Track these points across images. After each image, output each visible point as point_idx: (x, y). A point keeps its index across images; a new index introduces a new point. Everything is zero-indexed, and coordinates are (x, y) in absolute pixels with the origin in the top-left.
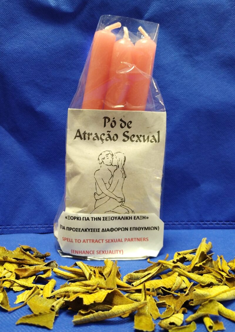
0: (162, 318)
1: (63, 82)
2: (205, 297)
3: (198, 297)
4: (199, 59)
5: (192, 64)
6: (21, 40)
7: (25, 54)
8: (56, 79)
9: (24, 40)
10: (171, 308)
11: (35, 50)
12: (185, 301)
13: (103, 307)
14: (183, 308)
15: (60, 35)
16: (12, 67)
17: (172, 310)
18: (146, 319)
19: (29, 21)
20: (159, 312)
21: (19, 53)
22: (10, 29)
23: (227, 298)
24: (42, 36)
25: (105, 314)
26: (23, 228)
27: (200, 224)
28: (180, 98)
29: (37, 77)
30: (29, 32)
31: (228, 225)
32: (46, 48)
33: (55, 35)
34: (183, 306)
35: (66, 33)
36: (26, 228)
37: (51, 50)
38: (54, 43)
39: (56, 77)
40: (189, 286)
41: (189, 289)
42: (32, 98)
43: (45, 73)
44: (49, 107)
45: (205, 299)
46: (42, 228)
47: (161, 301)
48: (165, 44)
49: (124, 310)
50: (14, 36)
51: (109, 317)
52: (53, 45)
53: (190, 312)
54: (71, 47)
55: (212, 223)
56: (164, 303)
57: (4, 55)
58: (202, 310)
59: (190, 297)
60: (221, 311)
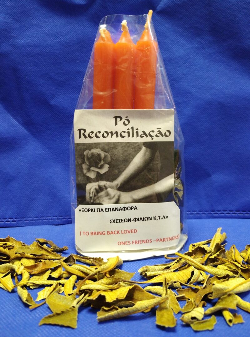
0: (183, 312)
1: (77, 75)
2: (223, 290)
3: (217, 291)
4: (211, 51)
5: (204, 57)
6: (34, 33)
7: (38, 47)
8: (69, 72)
9: (37, 33)
10: (191, 301)
11: (48, 43)
12: (204, 295)
13: (125, 303)
14: (203, 302)
15: (72, 27)
16: (25, 61)
17: (192, 303)
18: (168, 314)
19: (42, 14)
20: (179, 306)
21: (33, 46)
22: (23, 22)
23: (243, 290)
24: (55, 29)
25: (128, 310)
26: (38, 220)
27: (211, 214)
28: (193, 91)
29: (51, 71)
30: (41, 25)
31: (239, 215)
32: (59, 41)
33: (68, 27)
34: (202, 300)
35: (78, 26)
36: (41, 220)
37: (64, 43)
38: (67, 36)
39: (69, 70)
40: (206, 279)
41: (206, 281)
42: (46, 92)
43: (58, 66)
44: (63, 100)
45: (223, 293)
46: (57, 220)
47: (180, 294)
48: (177, 36)
49: (147, 306)
50: (26, 29)
51: (133, 312)
52: (66, 38)
53: (209, 305)
54: (84, 40)
55: (223, 212)
56: (184, 296)
57: (17, 48)
58: (221, 303)
59: (208, 291)
60: (239, 304)
